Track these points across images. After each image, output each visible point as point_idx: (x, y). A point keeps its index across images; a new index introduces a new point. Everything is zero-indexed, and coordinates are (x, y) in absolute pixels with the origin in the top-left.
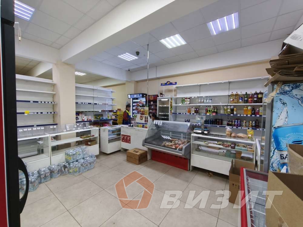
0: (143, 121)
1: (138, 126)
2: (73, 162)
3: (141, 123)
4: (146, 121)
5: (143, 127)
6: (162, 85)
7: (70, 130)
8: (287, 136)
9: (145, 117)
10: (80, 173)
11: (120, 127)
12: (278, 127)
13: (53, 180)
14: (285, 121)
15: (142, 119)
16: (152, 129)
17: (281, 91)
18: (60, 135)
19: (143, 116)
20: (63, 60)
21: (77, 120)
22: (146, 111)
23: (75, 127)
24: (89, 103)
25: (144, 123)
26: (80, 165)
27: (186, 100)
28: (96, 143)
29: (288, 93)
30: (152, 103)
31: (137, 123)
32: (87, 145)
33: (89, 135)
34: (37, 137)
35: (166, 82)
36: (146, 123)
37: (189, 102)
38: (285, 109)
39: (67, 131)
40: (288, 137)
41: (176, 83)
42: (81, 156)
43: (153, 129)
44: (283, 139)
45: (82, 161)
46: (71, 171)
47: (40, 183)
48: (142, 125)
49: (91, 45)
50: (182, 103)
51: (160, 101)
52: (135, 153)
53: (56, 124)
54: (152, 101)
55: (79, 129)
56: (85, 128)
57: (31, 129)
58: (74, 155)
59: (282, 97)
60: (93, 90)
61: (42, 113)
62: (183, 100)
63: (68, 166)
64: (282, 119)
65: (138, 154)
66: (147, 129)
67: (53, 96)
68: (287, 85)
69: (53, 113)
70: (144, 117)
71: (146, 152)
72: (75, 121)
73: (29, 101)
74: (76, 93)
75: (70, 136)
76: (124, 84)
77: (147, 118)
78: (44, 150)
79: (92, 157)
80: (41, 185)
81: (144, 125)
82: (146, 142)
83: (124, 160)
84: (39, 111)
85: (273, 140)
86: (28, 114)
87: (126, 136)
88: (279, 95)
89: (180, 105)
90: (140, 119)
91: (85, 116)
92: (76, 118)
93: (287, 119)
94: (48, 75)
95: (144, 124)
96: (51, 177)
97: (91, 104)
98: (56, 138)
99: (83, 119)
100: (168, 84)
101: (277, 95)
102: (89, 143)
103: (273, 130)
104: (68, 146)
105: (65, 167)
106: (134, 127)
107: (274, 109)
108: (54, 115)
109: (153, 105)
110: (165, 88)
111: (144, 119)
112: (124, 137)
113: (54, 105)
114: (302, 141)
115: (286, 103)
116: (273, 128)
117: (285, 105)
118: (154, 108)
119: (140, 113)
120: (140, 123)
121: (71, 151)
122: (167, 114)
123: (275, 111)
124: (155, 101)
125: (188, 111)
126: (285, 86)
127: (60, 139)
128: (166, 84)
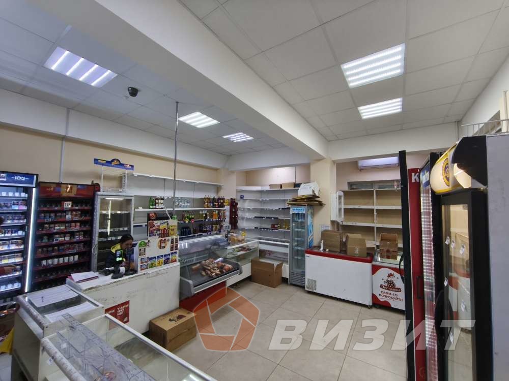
0: (167, 250)
1: (152, 266)
3: (162, 256)
4: (174, 247)
5: (165, 263)
6: (97, 161)
9: (172, 239)
15: (164, 247)
19: (167, 238)
22: (173, 228)
25: (169, 253)
30: (67, 205)
31: (151, 259)
36: (174, 251)
37: (163, 205)
41: (132, 167)
48: (163, 260)
54: (69, 199)
66: (175, 264)
70: (168, 240)
77: (177, 242)
81: (167, 259)
90: (158, 248)
95: (169, 255)
111: (169, 244)
119: (158, 234)
120: (158, 257)
128: (109, 163)
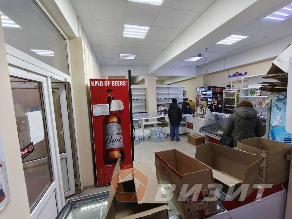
0: (202, 113)
1: (198, 116)
2: (154, 135)
4: (205, 113)
5: (202, 118)
6: (229, 76)
7: (152, 117)
8: (281, 133)
9: (204, 109)
10: (157, 142)
11: (186, 116)
12: (274, 126)
13: (145, 142)
14: (280, 122)
15: (201, 111)
16: (209, 120)
17: (277, 98)
18: (149, 119)
19: (202, 108)
20: (149, 73)
21: (158, 110)
23: (155, 115)
24: (165, 98)
25: (203, 114)
26: (157, 138)
27: (256, 91)
28: (168, 126)
29: (282, 100)
30: (218, 95)
31: (198, 114)
32: (162, 126)
33: (164, 120)
34: (138, 119)
35: (234, 74)
37: (260, 94)
38: (280, 113)
39: (151, 117)
40: (281, 135)
41: (246, 73)
42: (158, 133)
43: (211, 120)
44: (277, 136)
45: (158, 135)
46: (153, 140)
47: (139, 142)
48: (201, 116)
49: (162, 64)
50: (251, 95)
51: (226, 93)
52: (194, 137)
53: (147, 112)
54: (218, 93)
55: (158, 116)
56: (161, 115)
57: (135, 115)
58: (154, 131)
59: (278, 103)
60: (169, 88)
61: (140, 106)
62: (252, 92)
63: (151, 137)
64: (277, 120)
65: (195, 137)
66: (205, 119)
67: (145, 95)
68: (282, 94)
69: (145, 106)
71: (204, 137)
72: (157, 110)
73: (135, 100)
74: (157, 91)
75: (152, 120)
76: (195, 78)
77: (205, 111)
78: (141, 127)
79: (164, 134)
80: (140, 143)
81: (202, 116)
82: (203, 129)
83: (186, 141)
84: (139, 105)
85: (270, 136)
86: (135, 107)
87: (189, 123)
88: (276, 102)
89: (249, 97)
91: (163, 107)
92: (157, 108)
93: (281, 121)
94: (143, 81)
96: (144, 141)
97: (166, 98)
98: (147, 120)
99: (162, 109)
100: (236, 75)
101: (274, 102)
102: (164, 126)
103: (271, 128)
104: (152, 126)
105: (150, 137)
106: (195, 117)
107: (272, 113)
108: (146, 106)
109: (219, 97)
110: (232, 79)
111: (203, 111)
112: (188, 124)
113: (145, 101)
114: (291, 139)
115: (280, 109)
116: (271, 127)
117: (280, 110)
118: (220, 100)
119: (200, 106)
120: (200, 114)
121: (153, 129)
122: (233, 106)
123: (273, 114)
124: (221, 94)
125: (258, 103)
126: (280, 94)
127: (149, 122)
128: (234, 76)
